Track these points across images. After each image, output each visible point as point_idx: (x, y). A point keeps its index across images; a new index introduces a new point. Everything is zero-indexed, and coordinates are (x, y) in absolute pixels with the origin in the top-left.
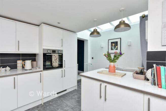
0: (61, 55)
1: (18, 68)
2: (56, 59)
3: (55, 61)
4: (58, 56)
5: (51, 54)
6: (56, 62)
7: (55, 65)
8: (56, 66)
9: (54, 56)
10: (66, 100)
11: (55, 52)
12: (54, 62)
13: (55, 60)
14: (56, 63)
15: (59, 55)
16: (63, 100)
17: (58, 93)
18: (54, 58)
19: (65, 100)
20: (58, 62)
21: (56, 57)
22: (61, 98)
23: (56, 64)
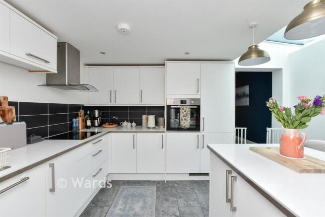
0: (196, 107)
1: (143, 124)
2: (187, 115)
3: (183, 118)
4: (190, 110)
5: (177, 105)
6: (185, 120)
7: (184, 125)
8: (185, 127)
9: (183, 109)
10: (201, 191)
11: (186, 103)
12: (182, 120)
13: (184, 116)
14: (185, 122)
15: (191, 108)
16: (195, 189)
17: (191, 174)
18: (183, 113)
19: (198, 190)
20: (189, 121)
21: (185, 111)
22: (194, 185)
23: (186, 124)
